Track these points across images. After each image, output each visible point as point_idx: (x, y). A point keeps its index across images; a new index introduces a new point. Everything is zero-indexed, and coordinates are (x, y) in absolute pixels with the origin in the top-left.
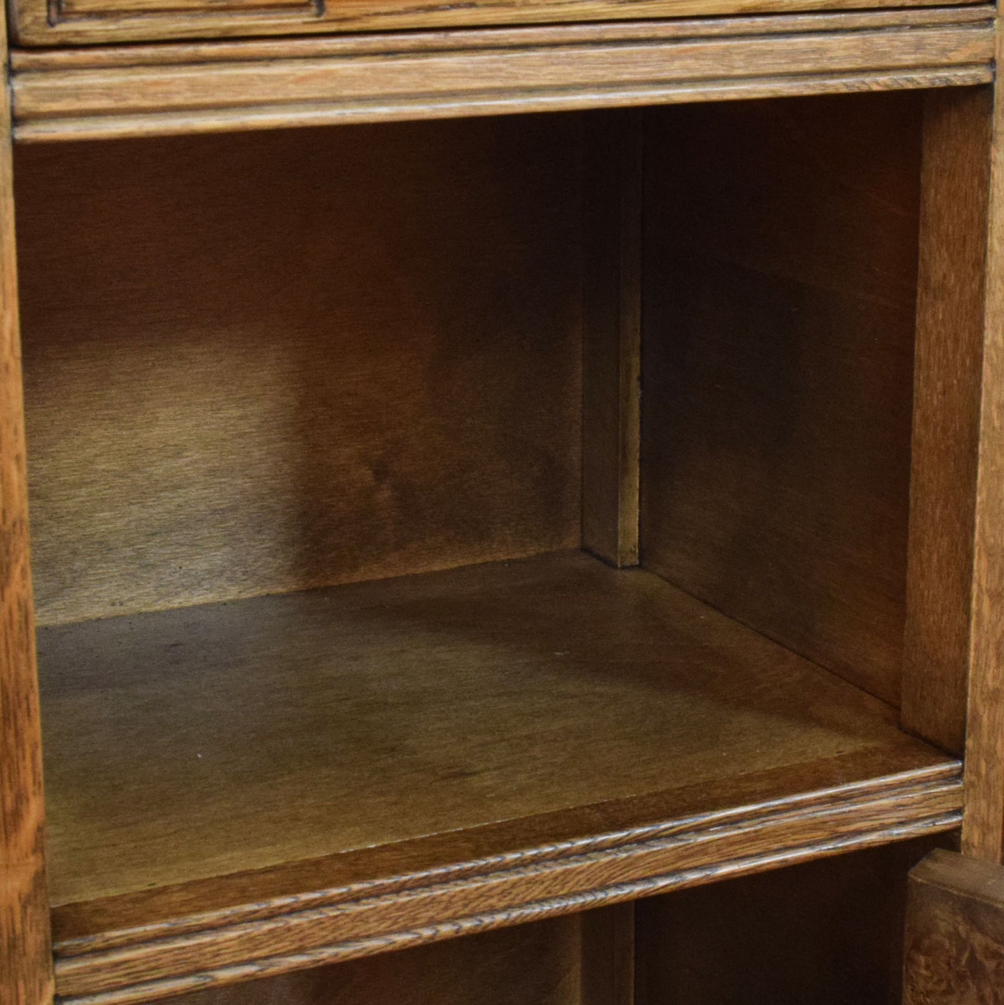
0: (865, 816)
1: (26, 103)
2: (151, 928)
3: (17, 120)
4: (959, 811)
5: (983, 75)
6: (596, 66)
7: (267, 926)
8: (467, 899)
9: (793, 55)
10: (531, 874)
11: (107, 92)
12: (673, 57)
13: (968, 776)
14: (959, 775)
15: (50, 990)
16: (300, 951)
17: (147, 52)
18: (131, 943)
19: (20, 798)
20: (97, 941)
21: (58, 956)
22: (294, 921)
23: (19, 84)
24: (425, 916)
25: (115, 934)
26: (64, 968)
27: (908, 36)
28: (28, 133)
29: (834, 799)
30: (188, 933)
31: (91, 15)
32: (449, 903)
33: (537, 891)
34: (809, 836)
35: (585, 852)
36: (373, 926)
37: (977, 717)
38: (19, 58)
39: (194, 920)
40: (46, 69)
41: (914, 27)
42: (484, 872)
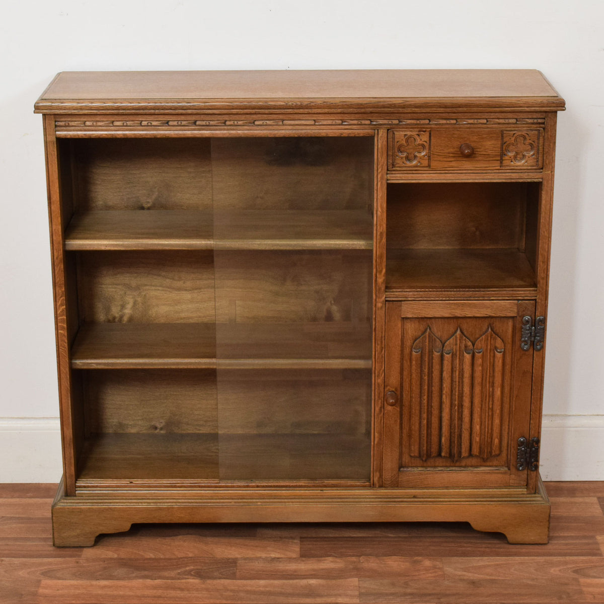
0: (518, 294)
1: (389, 178)
2: (399, 290)
3: (387, 180)
4: (536, 296)
5: (541, 180)
6: (473, 176)
7: (416, 293)
8: (447, 295)
9: (507, 176)
10: (458, 293)
11: (400, 177)
12: (485, 176)
13: (538, 291)
14: (536, 291)
15: (384, 296)
16: (421, 298)
17: (405, 172)
18: (397, 292)
19: (382, 269)
20: (392, 291)
21: (386, 292)
22: (421, 293)
23: (388, 175)
24: (441, 296)
25: (394, 290)
26: (386, 293)
27: (526, 174)
28: (389, 182)
29: (512, 290)
30: (405, 292)
31: (397, 167)
32: (445, 295)
33: (459, 296)
34: (509, 296)
35: (468, 291)
36: (433, 296)
37: (539, 281)
38: (388, 172)
39: (406, 290)
40: (392, 174)
41: (528, 172)
42: (451, 291)
